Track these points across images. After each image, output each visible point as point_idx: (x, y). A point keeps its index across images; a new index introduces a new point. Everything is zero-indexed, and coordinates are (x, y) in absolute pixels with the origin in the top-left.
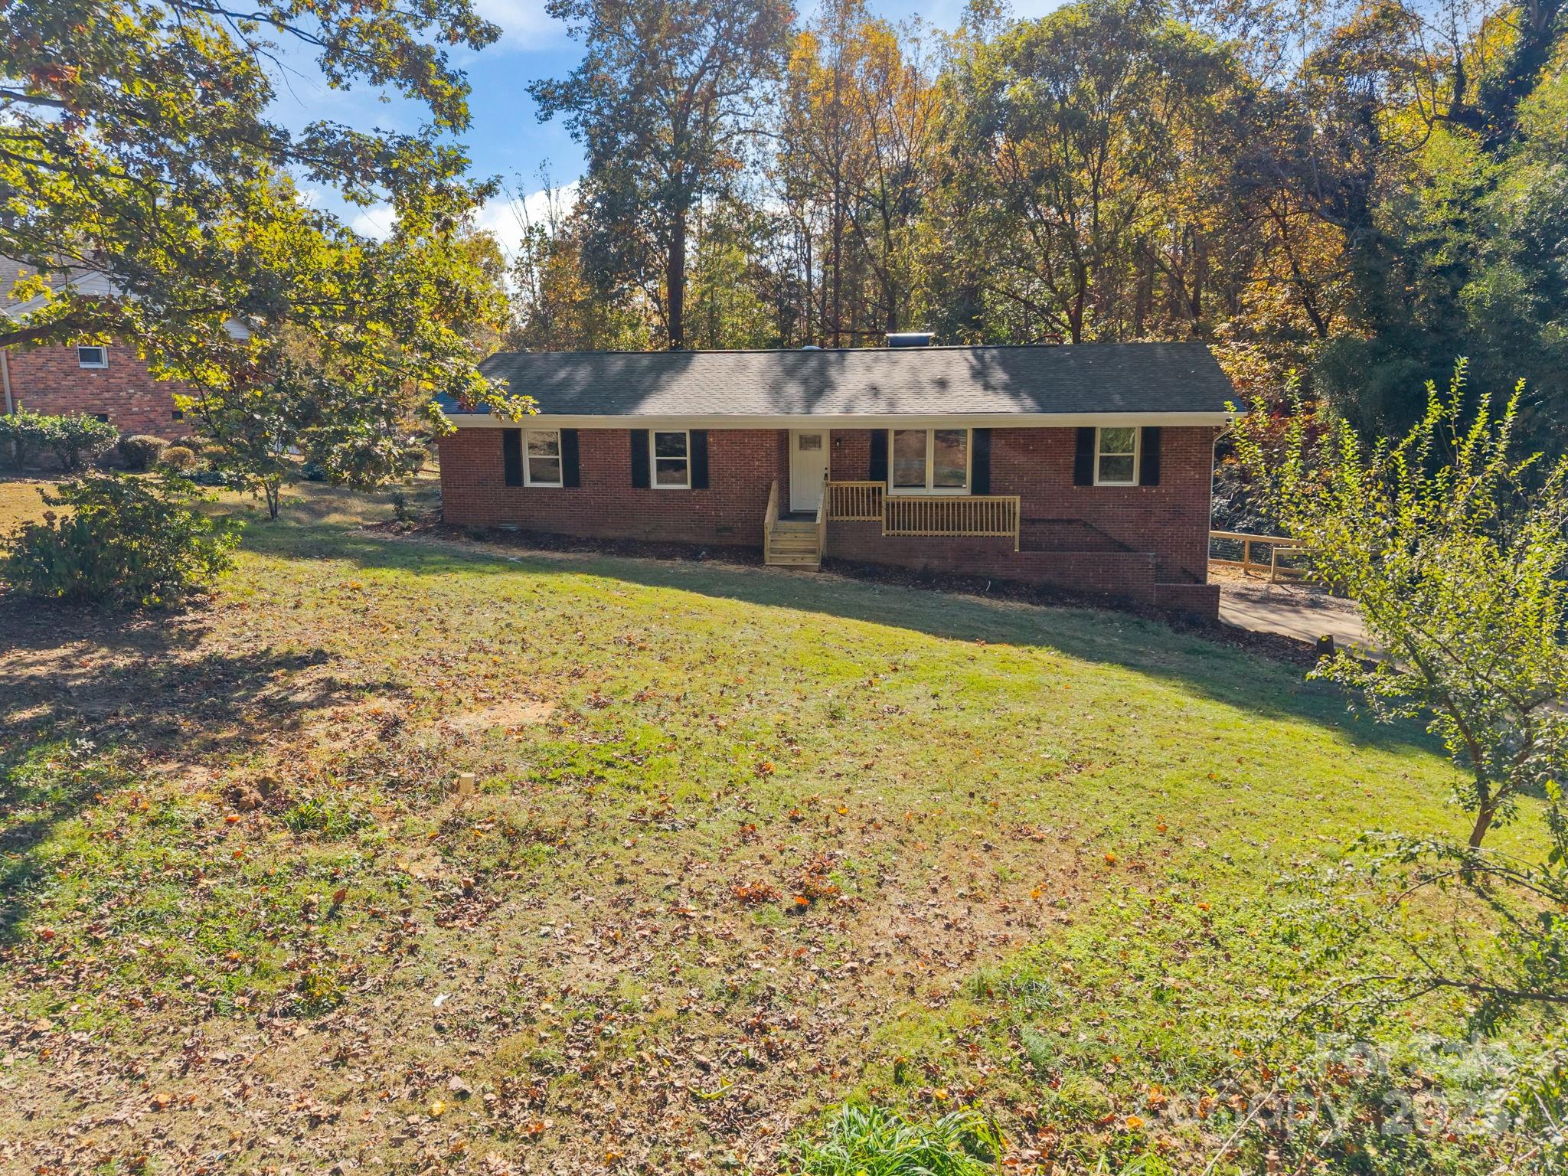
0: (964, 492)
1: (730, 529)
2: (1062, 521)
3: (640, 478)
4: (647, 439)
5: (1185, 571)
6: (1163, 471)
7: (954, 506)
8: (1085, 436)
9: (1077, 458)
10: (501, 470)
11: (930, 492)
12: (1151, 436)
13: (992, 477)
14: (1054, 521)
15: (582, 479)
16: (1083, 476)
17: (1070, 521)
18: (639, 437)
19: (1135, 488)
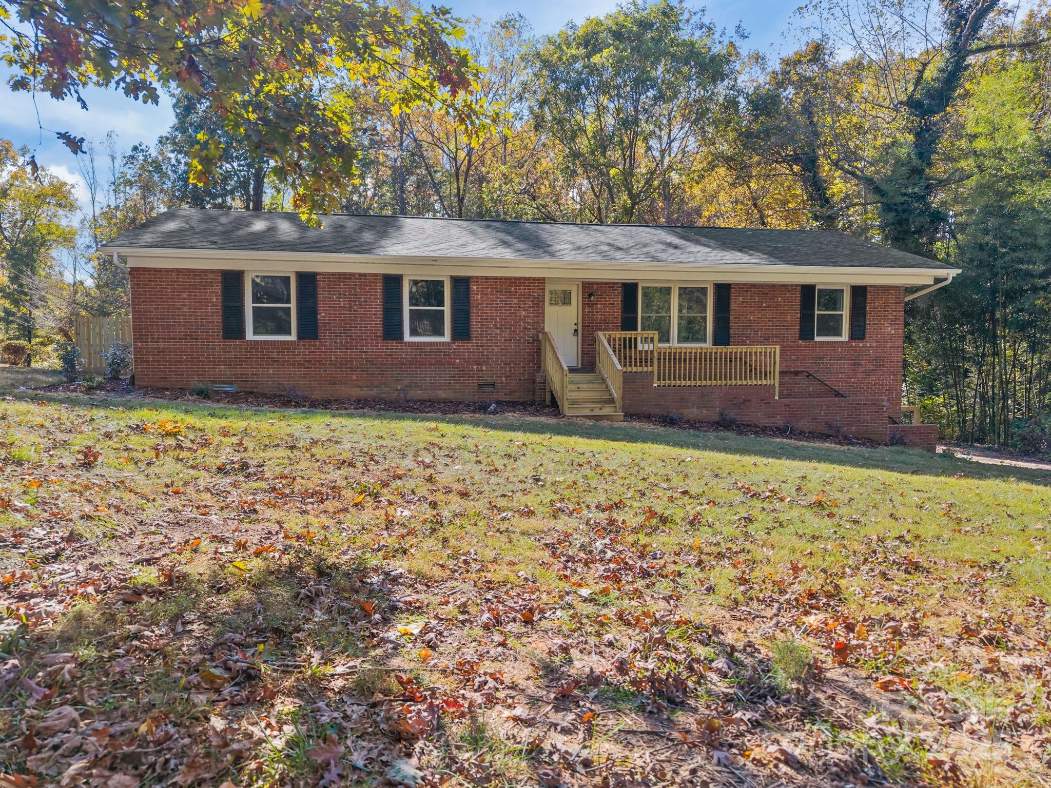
0: (708, 345)
1: (493, 385)
2: (791, 373)
3: (392, 331)
4: (401, 286)
6: (868, 327)
7: (702, 357)
8: (808, 294)
9: (802, 315)
10: (218, 320)
12: (860, 295)
13: (732, 332)
14: (783, 372)
15: (321, 330)
16: (806, 331)
17: (796, 373)
18: (392, 283)
19: (845, 343)
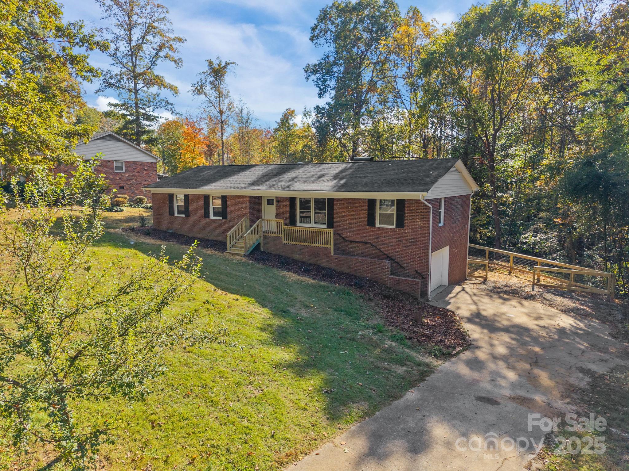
2: (363, 242)
3: (207, 214)
4: (209, 199)
5: (417, 272)
6: (406, 222)
8: (372, 203)
9: (368, 213)
10: (167, 209)
11: (312, 225)
12: (401, 204)
13: (335, 220)
14: (359, 242)
15: (190, 213)
16: (371, 221)
17: (366, 243)
18: (207, 198)
19: (393, 229)
